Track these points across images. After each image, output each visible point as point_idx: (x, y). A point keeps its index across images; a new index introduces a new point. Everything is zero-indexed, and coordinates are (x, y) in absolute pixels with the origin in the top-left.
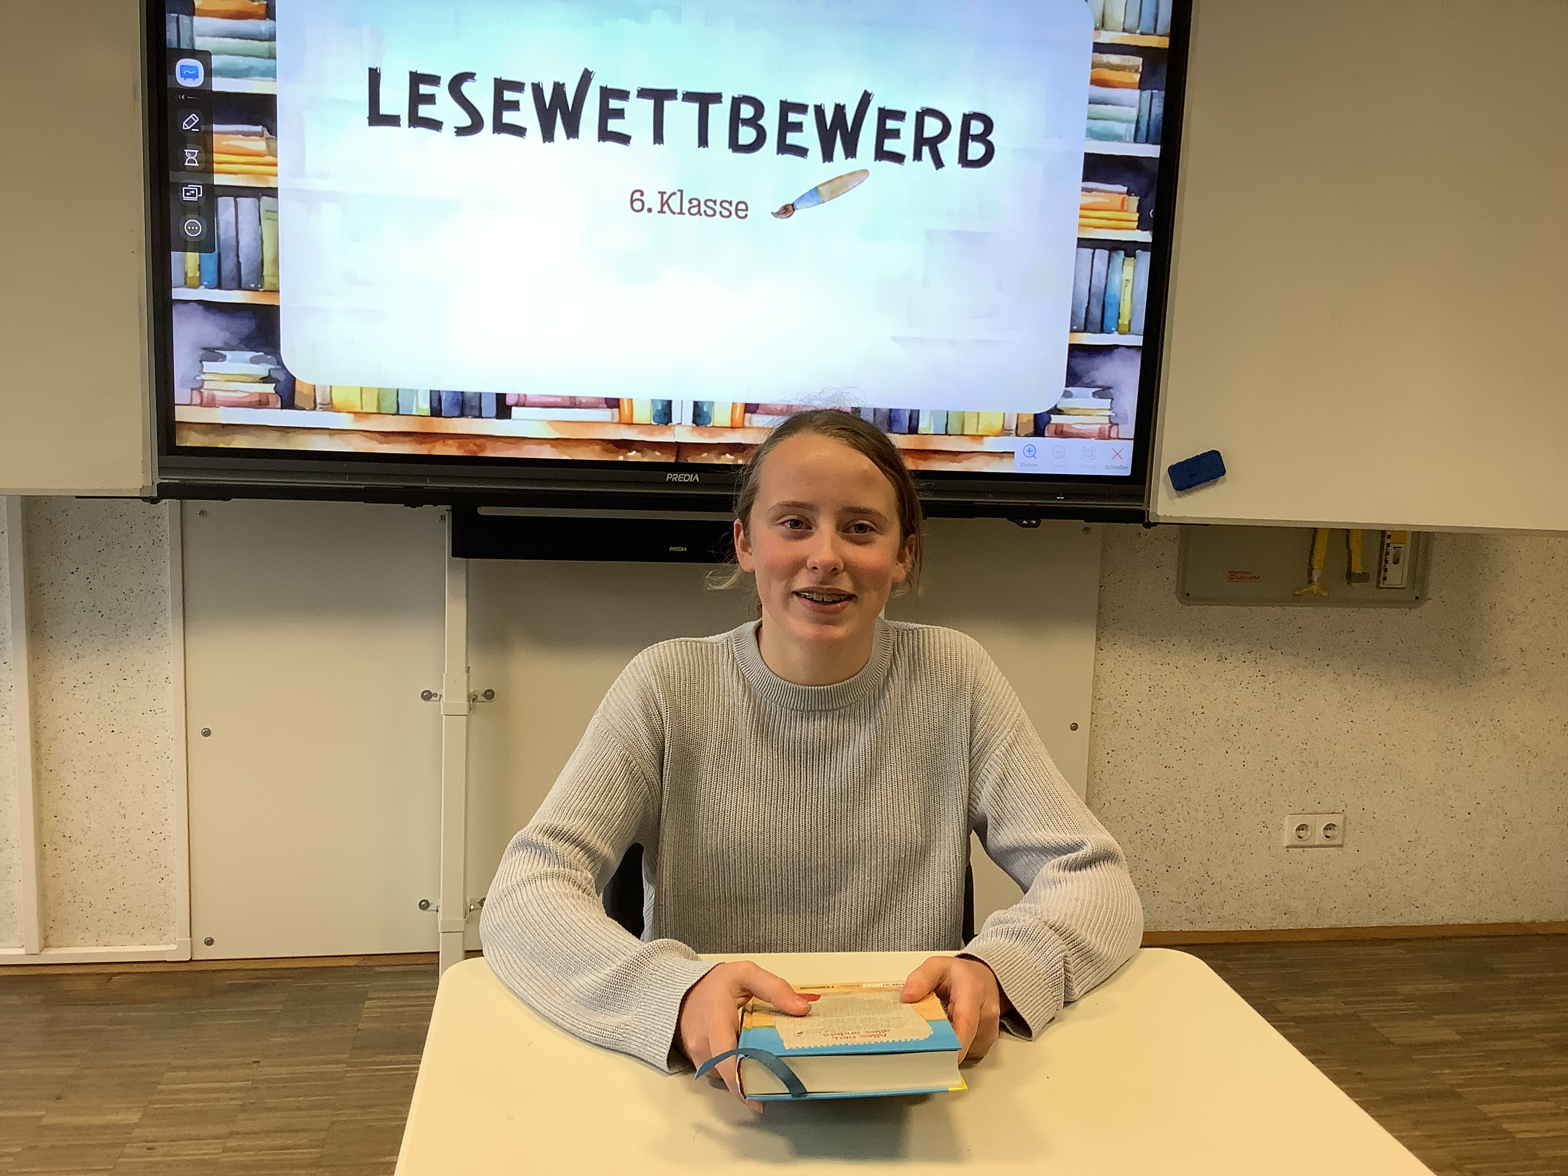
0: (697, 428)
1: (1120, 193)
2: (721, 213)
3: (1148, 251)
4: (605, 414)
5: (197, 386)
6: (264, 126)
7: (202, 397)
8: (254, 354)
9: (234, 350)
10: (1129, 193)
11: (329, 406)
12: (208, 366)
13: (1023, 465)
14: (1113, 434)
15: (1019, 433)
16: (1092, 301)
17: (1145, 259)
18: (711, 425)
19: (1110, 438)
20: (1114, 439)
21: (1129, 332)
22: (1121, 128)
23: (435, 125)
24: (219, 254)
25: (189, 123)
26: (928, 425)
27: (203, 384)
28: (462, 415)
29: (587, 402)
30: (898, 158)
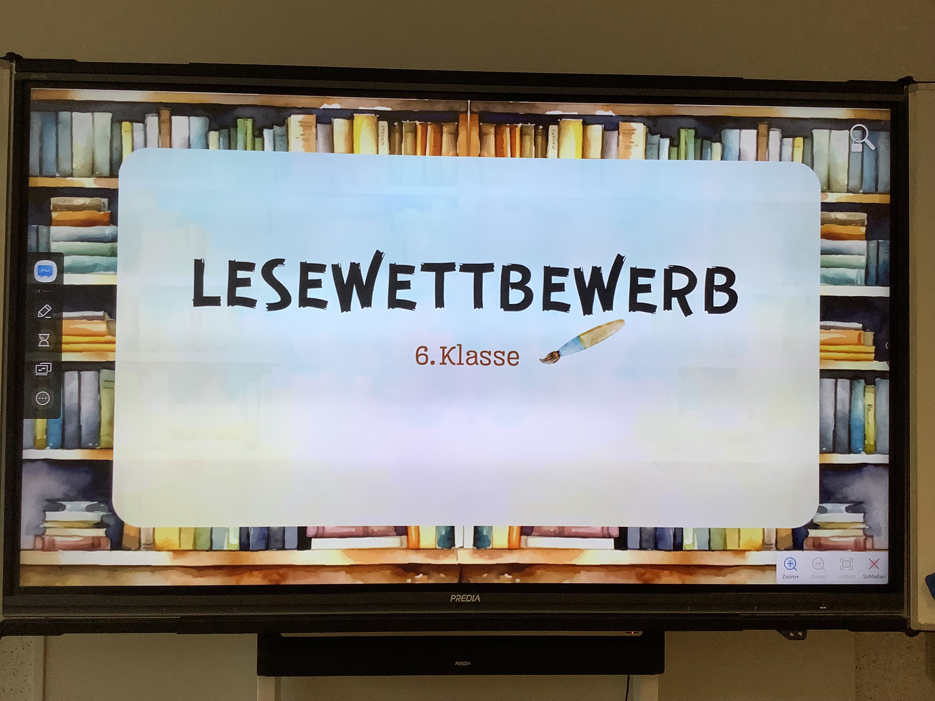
0: (478, 551)
1: (856, 329)
2: (495, 361)
3: (887, 379)
4: (394, 541)
5: (40, 532)
6: (105, 311)
7: (43, 543)
8: (89, 503)
9: (73, 501)
10: (864, 329)
11: (152, 546)
12: (51, 515)
13: (784, 577)
14: (869, 545)
15: (778, 546)
16: (838, 424)
17: (884, 386)
18: (490, 547)
19: (865, 549)
20: (870, 550)
21: (875, 451)
22: (852, 274)
23: (250, 303)
24: (64, 420)
25: (43, 312)
26: (692, 542)
27: (45, 531)
28: (267, 548)
29: (378, 530)
30: (650, 308)
